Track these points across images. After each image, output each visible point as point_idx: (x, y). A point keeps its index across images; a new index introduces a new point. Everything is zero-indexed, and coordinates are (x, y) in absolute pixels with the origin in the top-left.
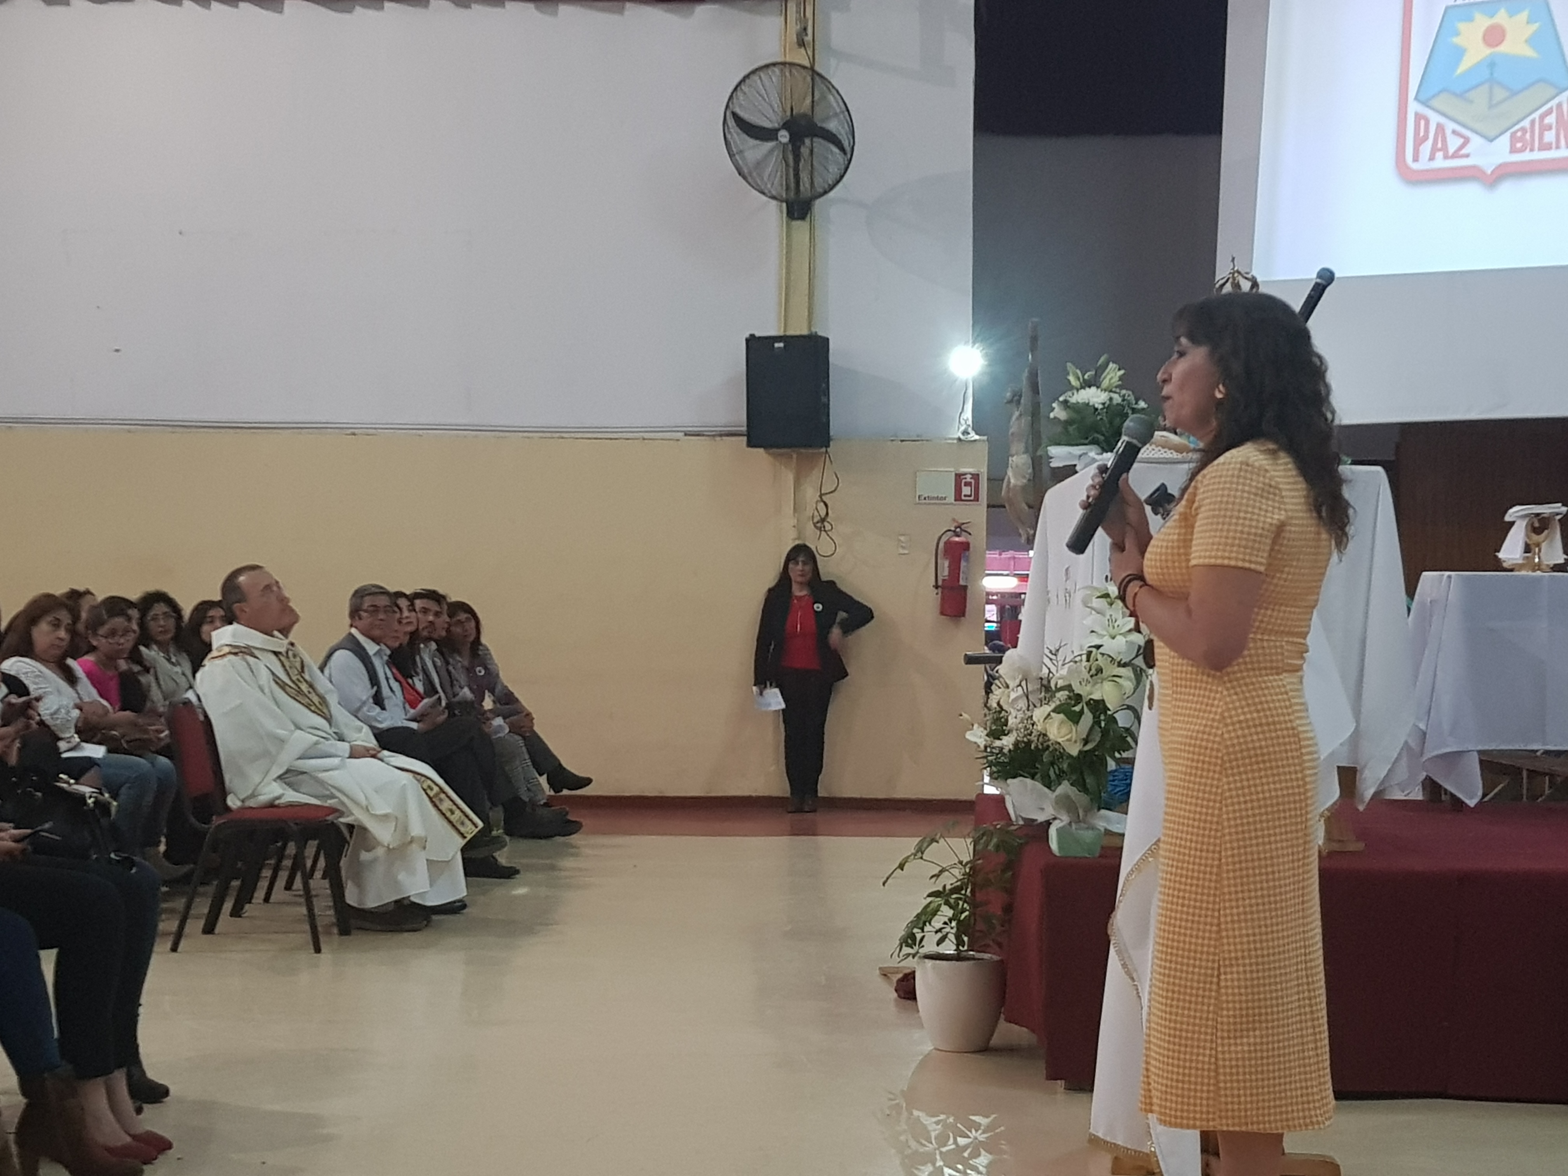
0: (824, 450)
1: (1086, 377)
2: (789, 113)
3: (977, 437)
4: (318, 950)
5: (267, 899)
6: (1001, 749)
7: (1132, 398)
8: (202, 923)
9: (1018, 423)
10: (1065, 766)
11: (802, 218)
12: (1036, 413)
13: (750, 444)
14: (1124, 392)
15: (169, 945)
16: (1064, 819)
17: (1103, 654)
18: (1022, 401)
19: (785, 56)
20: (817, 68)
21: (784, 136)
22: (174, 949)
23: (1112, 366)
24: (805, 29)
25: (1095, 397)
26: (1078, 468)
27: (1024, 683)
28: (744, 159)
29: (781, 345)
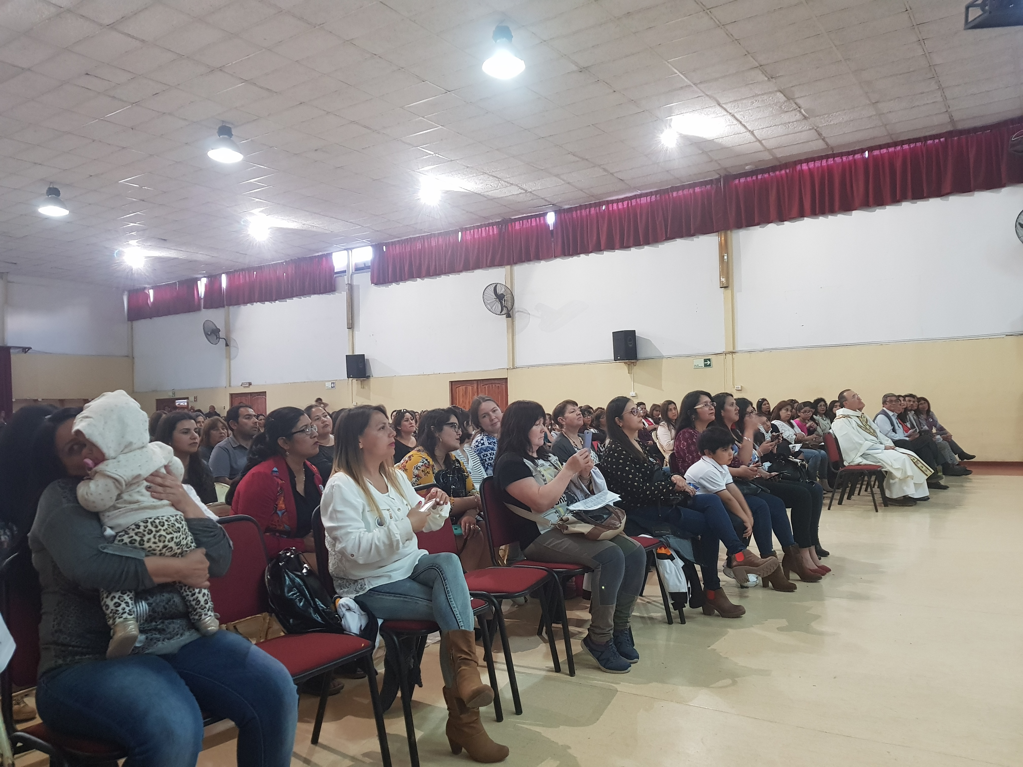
4: (877, 511)
5: (859, 494)
8: (837, 501)
15: (827, 507)
22: (829, 509)
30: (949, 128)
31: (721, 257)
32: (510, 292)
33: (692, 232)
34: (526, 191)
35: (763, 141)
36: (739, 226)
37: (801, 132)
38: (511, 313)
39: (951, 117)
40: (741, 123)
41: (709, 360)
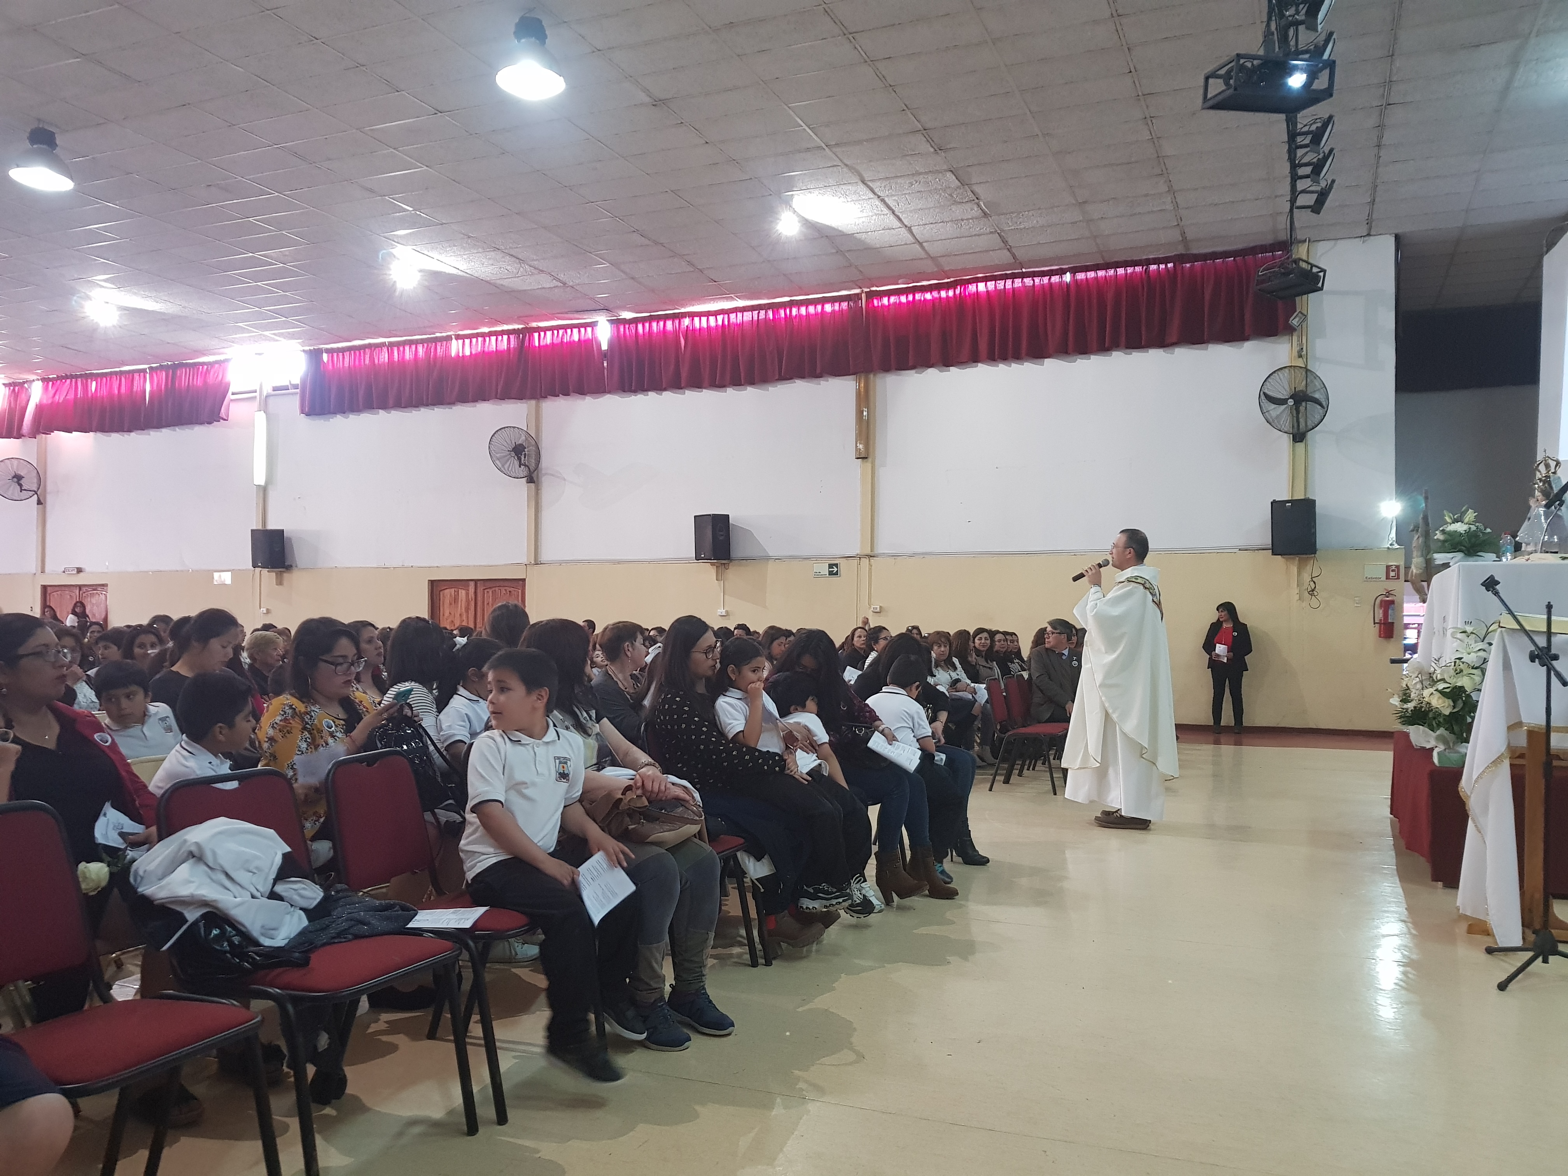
0: (1313, 555)
1: (1455, 517)
2: (1293, 391)
3: (1398, 547)
6: (1407, 709)
7: (1482, 528)
9: (1417, 540)
10: (1441, 720)
11: (1301, 441)
12: (1427, 535)
13: (1274, 554)
14: (1477, 524)
16: (1441, 747)
17: (1463, 663)
18: (1420, 530)
19: (1291, 362)
20: (1309, 368)
21: (1291, 402)
23: (1470, 510)
24: (1302, 349)
25: (1460, 527)
26: (1451, 564)
27: (1420, 676)
28: (1270, 415)
29: (1290, 504)
30: (1180, 250)
31: (860, 413)
32: (533, 443)
33: (818, 371)
34: (565, 284)
35: (925, 244)
36: (887, 368)
37: (979, 235)
38: (534, 475)
39: (1183, 234)
40: (893, 212)
41: (836, 565)
